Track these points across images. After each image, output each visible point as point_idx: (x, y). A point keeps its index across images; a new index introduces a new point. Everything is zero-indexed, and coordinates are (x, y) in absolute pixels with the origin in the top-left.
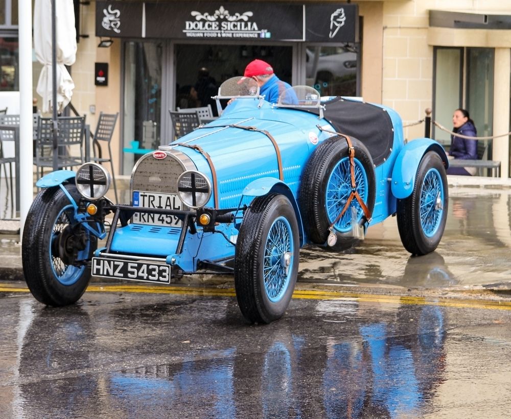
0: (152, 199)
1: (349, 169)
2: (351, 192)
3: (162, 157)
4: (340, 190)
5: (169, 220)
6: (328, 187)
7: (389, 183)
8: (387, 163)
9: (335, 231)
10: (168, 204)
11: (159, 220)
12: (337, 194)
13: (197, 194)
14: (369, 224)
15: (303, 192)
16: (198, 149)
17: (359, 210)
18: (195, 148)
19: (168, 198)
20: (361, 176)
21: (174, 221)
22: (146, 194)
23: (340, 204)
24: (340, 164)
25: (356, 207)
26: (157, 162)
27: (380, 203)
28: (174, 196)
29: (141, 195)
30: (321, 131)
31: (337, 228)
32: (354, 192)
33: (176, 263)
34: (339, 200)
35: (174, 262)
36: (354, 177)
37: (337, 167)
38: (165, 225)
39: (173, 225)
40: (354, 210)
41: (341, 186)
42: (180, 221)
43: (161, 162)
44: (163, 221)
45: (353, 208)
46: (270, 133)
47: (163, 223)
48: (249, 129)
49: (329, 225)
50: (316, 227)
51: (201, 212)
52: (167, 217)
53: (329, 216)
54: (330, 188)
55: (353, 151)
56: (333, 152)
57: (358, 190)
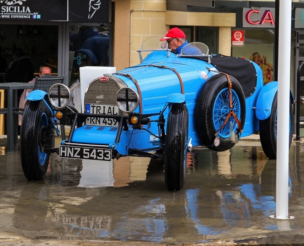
0: (98, 108)
1: (228, 96)
2: (230, 111)
3: (106, 81)
4: (222, 110)
5: (110, 122)
6: (214, 107)
7: (254, 110)
8: (253, 97)
9: (219, 137)
10: (110, 112)
11: (103, 122)
12: (220, 112)
13: (129, 103)
14: (241, 133)
15: (198, 109)
16: (129, 76)
17: (235, 124)
18: (127, 76)
19: (110, 108)
20: (236, 102)
21: (113, 123)
22: (95, 105)
23: (222, 119)
24: (222, 92)
25: (232, 122)
26: (103, 84)
27: (248, 123)
28: (113, 106)
29: (92, 106)
30: (209, 71)
31: (221, 135)
32: (232, 111)
33: (115, 149)
34: (222, 116)
35: (114, 148)
36: (231, 102)
37: (220, 94)
38: (107, 125)
39: (113, 125)
40: (232, 124)
41: (223, 108)
42: (118, 122)
43: (105, 84)
44: (106, 123)
45: (231, 123)
46: (176, 70)
47: (106, 124)
48: (162, 67)
49: (215, 132)
50: (206, 133)
51: (132, 115)
52: (109, 120)
53: (215, 126)
54: (216, 108)
55: (231, 84)
56: (217, 84)
57: (234, 111)
